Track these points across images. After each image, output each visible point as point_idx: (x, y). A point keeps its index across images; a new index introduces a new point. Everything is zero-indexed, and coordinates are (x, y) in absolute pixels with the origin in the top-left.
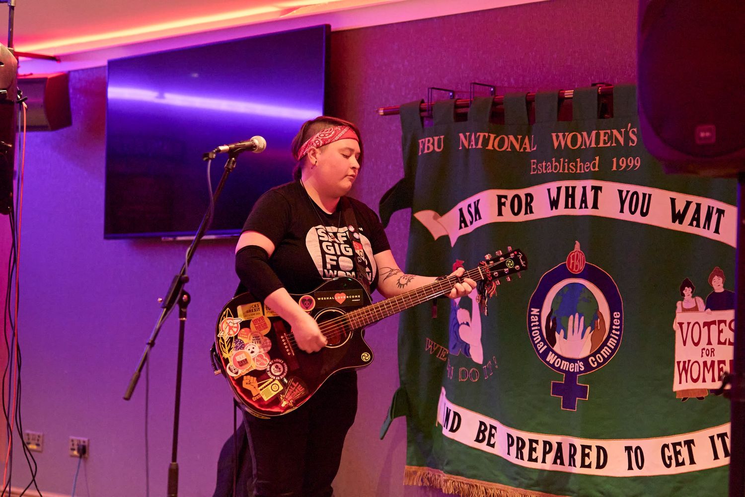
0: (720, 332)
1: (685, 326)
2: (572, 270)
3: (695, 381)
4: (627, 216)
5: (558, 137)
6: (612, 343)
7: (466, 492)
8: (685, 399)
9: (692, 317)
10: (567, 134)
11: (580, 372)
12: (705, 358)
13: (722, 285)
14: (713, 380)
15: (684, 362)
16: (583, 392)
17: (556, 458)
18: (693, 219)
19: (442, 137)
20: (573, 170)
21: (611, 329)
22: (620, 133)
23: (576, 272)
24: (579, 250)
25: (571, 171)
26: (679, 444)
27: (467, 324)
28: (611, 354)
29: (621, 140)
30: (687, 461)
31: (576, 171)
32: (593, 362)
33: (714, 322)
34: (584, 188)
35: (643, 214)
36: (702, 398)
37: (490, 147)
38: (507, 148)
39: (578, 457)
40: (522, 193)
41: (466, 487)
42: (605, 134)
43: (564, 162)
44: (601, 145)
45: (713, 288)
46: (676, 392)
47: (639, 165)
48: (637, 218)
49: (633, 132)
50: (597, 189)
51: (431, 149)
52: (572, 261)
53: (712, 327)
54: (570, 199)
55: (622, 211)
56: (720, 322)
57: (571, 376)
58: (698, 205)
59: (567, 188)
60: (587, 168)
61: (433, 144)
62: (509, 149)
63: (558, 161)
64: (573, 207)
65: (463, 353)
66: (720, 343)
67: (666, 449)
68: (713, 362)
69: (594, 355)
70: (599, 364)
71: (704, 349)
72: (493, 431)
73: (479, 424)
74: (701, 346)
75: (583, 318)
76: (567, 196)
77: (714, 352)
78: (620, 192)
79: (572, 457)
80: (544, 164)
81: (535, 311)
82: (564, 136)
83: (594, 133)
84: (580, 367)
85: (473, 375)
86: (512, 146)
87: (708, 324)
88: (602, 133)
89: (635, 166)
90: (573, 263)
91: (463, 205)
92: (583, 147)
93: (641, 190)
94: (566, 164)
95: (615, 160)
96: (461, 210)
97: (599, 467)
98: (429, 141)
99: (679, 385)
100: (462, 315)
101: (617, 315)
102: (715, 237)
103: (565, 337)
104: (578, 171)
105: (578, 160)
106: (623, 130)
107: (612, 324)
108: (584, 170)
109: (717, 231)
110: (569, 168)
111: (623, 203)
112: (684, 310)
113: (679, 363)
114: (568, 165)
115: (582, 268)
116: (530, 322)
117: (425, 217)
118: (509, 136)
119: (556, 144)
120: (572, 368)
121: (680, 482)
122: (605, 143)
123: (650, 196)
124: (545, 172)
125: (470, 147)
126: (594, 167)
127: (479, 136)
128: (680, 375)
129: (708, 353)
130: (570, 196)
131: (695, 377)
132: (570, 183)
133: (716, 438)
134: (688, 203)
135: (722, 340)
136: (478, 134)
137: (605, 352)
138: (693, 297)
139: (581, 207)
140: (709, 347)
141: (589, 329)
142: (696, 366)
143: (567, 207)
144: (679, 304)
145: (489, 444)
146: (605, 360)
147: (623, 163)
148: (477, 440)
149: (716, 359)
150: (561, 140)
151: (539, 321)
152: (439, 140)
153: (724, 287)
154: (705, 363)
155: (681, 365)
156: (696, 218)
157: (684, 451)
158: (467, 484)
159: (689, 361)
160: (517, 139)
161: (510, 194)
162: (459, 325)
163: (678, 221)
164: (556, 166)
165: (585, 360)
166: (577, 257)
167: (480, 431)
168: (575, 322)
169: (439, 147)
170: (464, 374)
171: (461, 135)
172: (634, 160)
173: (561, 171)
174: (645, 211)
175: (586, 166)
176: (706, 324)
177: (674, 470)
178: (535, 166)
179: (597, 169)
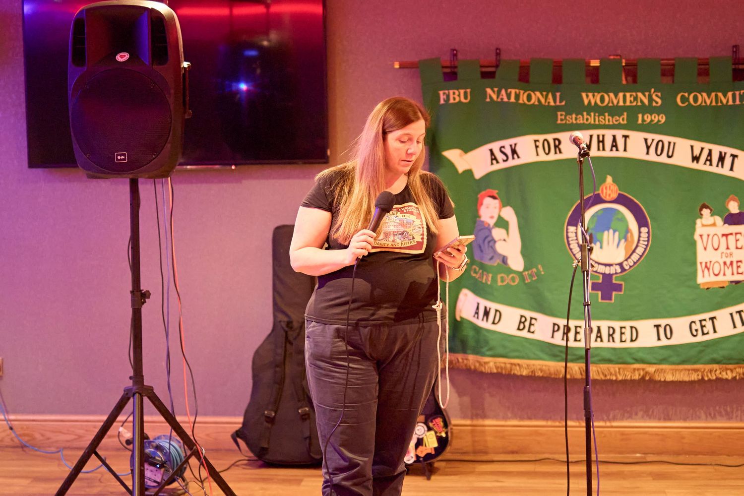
0: (737, 240)
1: (705, 237)
2: (605, 197)
3: (716, 275)
4: (652, 157)
5: (587, 96)
6: (640, 250)
7: (509, 369)
8: (708, 288)
9: (712, 231)
10: (596, 94)
11: (616, 273)
12: (725, 259)
13: (737, 208)
14: (733, 274)
15: (706, 263)
16: (618, 288)
17: (597, 337)
18: (707, 160)
19: (468, 91)
20: (602, 122)
21: (639, 240)
22: (645, 96)
23: (608, 199)
24: (612, 183)
25: (601, 123)
26: (705, 320)
27: (504, 240)
28: (639, 259)
29: (646, 101)
30: (711, 331)
31: (605, 122)
32: (626, 265)
33: (731, 234)
34: (614, 137)
35: (669, 157)
36: (723, 287)
37: (521, 101)
38: (535, 102)
39: (617, 336)
40: (550, 137)
41: (508, 366)
42: (631, 96)
43: (595, 116)
44: (628, 103)
45: (729, 210)
46: (700, 284)
47: (663, 120)
48: (663, 159)
49: (657, 96)
50: (626, 137)
51: (457, 100)
52: (605, 191)
53: (730, 237)
54: (601, 144)
55: (648, 153)
56: (736, 234)
57: (607, 277)
58: (710, 151)
59: (598, 136)
60: (616, 121)
61: (459, 95)
62: (537, 103)
63: (588, 114)
64: (604, 149)
65: (501, 263)
66: (737, 248)
67: (693, 324)
68: (732, 263)
69: (626, 260)
70: (631, 267)
71: (722, 253)
72: (533, 321)
73: (519, 317)
74: (719, 251)
75: (617, 234)
76: (599, 142)
77: (733, 255)
78: (646, 140)
79: (610, 336)
80: (574, 116)
81: (572, 229)
82: (594, 96)
83: (621, 95)
84: (616, 270)
85: (513, 279)
86: (539, 101)
87: (726, 235)
88: (628, 95)
89: (659, 121)
90: (606, 193)
91: (495, 146)
92: (611, 104)
93: (666, 139)
94: (597, 118)
95: (640, 116)
96: (491, 151)
97: (632, 340)
98: (454, 93)
99: (703, 279)
100: (498, 233)
101: (644, 230)
102: (731, 174)
103: (601, 247)
104: (607, 123)
105: (606, 114)
106: (647, 94)
107: (640, 236)
108: (613, 122)
109: (731, 169)
110: (599, 121)
111: (648, 148)
112: (703, 225)
113: (701, 263)
114: (599, 118)
115: (614, 196)
116: (568, 237)
117: (452, 155)
118: (536, 92)
119: (586, 102)
120: (607, 270)
121: (705, 346)
122: (631, 102)
123: (674, 144)
124: (574, 122)
125: (499, 100)
126: (623, 120)
127: (511, 92)
128: (703, 272)
129: (727, 255)
130: (601, 141)
131: (716, 272)
132: (601, 132)
133: (734, 315)
134: (702, 149)
135: (739, 246)
136: (509, 90)
137: (635, 257)
138: (712, 215)
139: (611, 150)
140: (728, 251)
141: (623, 241)
142: (716, 265)
143: (599, 149)
144: (699, 222)
145: (529, 331)
146: (635, 263)
147: (648, 118)
148: (519, 329)
149: (735, 260)
150: (590, 98)
151: (576, 236)
152: (465, 94)
153: (739, 209)
154: (725, 263)
155: (704, 265)
156: (709, 159)
157: (709, 324)
158: (509, 363)
159: (711, 262)
160: (542, 95)
161: (541, 138)
162: (495, 242)
163: (695, 162)
164: (587, 119)
165: (621, 265)
166: (609, 188)
167: (520, 322)
168: (609, 237)
169: (466, 98)
170: (503, 280)
171: (489, 91)
172: (659, 116)
173: (592, 122)
174: (670, 154)
175: (614, 119)
176: (723, 235)
177: (700, 338)
178: (563, 117)
179: (625, 122)
